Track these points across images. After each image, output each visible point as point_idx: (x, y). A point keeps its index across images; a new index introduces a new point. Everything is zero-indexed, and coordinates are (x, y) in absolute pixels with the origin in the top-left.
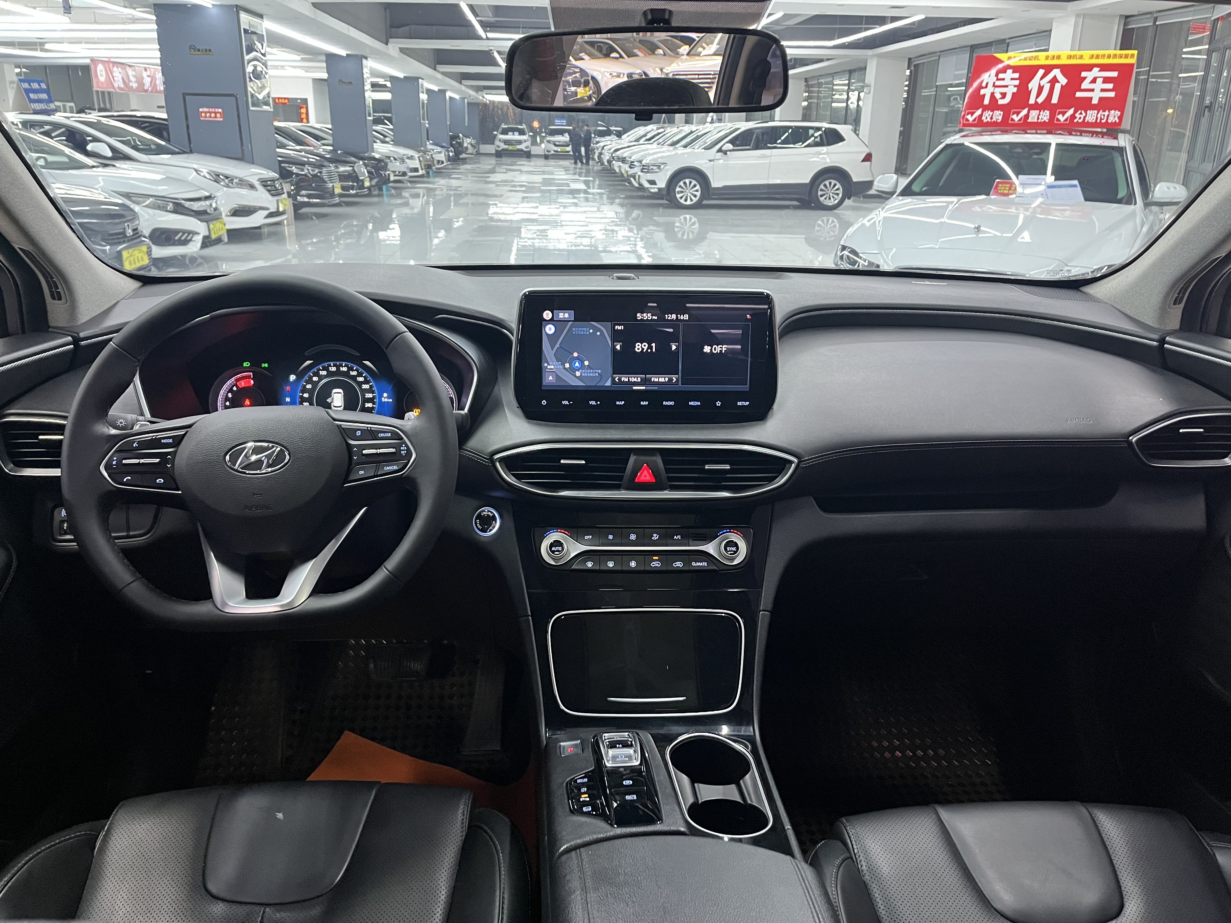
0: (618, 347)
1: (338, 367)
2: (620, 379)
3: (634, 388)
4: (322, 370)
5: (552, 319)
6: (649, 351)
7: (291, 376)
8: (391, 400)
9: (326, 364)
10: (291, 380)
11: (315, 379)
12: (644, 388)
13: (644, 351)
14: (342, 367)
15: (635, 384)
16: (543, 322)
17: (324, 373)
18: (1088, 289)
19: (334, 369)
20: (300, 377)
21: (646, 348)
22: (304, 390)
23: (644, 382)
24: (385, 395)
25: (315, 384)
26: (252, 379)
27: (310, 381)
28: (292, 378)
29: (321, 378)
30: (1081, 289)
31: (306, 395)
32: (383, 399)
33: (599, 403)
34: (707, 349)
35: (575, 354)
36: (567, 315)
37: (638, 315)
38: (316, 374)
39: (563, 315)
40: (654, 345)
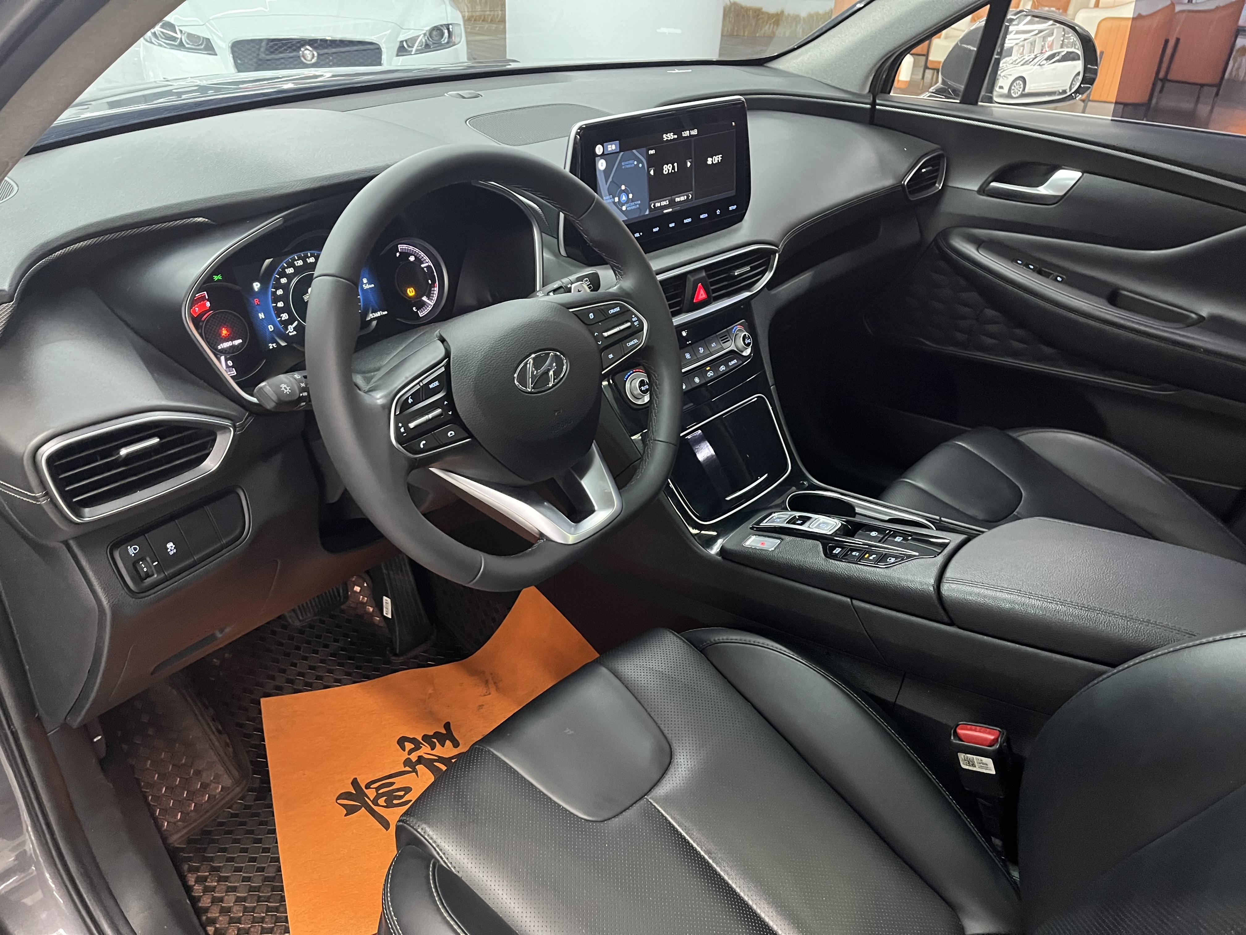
0: (652, 173)
1: (304, 259)
2: (654, 206)
3: (665, 211)
4: (287, 268)
5: (603, 154)
6: (673, 171)
7: (255, 284)
8: (373, 285)
9: (289, 259)
10: (256, 290)
11: (284, 281)
12: (671, 210)
13: (670, 172)
14: (309, 258)
15: (666, 207)
16: (597, 158)
17: (290, 271)
18: (771, 65)
19: (300, 263)
20: (264, 283)
21: (670, 169)
22: (276, 299)
23: (672, 203)
24: (365, 281)
25: (285, 287)
26: (208, 300)
27: (278, 286)
28: (256, 286)
29: (290, 277)
30: (765, 65)
31: (280, 304)
32: (364, 286)
33: (641, 234)
34: (710, 161)
35: (623, 187)
36: (614, 147)
37: (664, 136)
38: (283, 274)
39: (612, 147)
40: (676, 164)
